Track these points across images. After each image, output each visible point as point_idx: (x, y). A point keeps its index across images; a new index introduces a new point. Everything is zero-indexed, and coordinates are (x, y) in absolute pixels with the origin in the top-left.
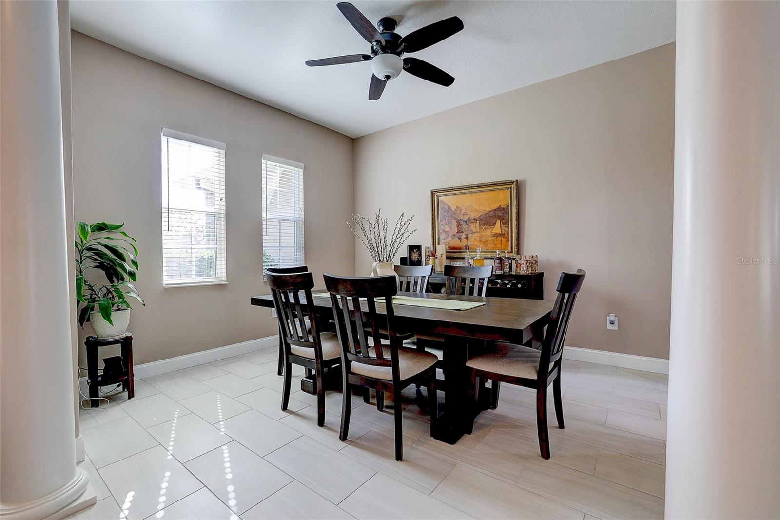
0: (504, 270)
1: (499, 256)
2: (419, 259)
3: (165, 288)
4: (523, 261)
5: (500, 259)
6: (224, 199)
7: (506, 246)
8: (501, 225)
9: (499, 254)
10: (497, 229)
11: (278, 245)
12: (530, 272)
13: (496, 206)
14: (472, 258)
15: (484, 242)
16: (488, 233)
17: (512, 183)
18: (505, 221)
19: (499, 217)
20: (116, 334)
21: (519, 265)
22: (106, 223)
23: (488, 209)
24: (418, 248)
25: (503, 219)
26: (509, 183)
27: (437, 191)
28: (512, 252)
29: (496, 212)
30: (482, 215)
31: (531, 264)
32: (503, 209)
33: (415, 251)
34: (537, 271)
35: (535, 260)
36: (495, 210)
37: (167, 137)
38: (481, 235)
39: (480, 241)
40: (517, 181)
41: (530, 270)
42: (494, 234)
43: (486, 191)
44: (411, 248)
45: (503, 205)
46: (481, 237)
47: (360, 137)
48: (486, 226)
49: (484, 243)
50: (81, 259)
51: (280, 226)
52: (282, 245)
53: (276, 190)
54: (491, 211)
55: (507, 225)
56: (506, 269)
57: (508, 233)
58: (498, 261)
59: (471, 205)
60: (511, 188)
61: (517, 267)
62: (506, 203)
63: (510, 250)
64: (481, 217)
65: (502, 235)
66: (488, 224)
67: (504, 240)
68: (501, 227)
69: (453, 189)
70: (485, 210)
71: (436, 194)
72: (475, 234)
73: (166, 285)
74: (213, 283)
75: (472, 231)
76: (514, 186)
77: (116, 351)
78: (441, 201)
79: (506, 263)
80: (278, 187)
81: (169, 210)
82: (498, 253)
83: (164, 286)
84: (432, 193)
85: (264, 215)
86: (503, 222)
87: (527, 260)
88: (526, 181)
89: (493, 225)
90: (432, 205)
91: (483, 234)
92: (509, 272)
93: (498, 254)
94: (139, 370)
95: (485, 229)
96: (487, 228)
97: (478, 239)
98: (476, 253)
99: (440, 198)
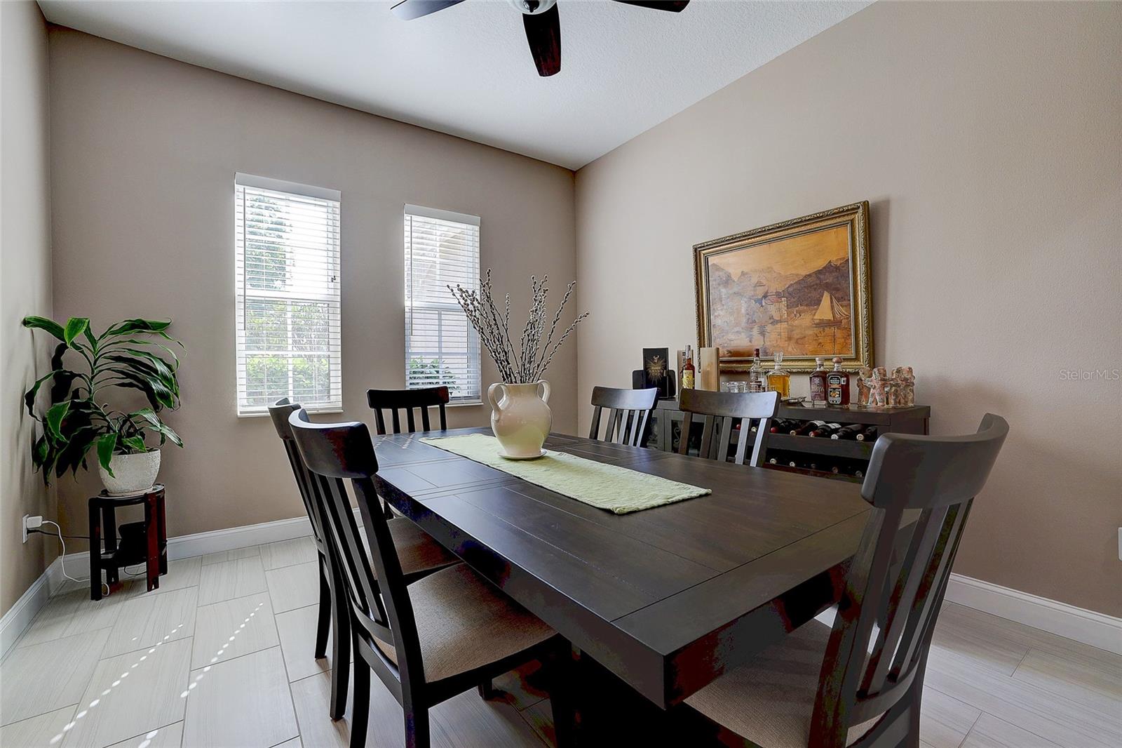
0: (830, 399)
1: (822, 369)
2: (662, 374)
3: (240, 418)
4: (874, 381)
5: (823, 376)
6: (338, 279)
7: (845, 346)
8: (832, 302)
9: (821, 365)
10: (825, 310)
11: (437, 350)
12: (891, 406)
13: (820, 264)
14: (766, 373)
15: (797, 339)
16: (805, 321)
17: (853, 210)
18: (840, 294)
19: (828, 287)
20: (131, 489)
21: (865, 390)
22: (143, 319)
23: (804, 272)
24: (663, 353)
25: (837, 290)
26: (848, 210)
27: (704, 246)
28: (857, 359)
29: (822, 277)
30: (791, 285)
31: (894, 388)
32: (837, 268)
33: (656, 359)
34: (911, 405)
35: (906, 380)
36: (819, 272)
37: (243, 187)
38: (792, 326)
39: (790, 339)
40: (866, 204)
41: (892, 401)
42: (818, 321)
43: (798, 234)
44: (649, 354)
45: (834, 258)
46: (790, 331)
47: (586, 166)
48: (801, 308)
49: (797, 342)
50: (93, 372)
51: (440, 320)
52: (444, 350)
53: (435, 262)
54: (810, 275)
55: (845, 303)
56: (836, 398)
57: (848, 317)
58: (817, 380)
59: (768, 268)
60: (852, 221)
61: (861, 393)
62: (842, 255)
63: (853, 356)
64: (791, 289)
65: (835, 323)
66: (805, 303)
67: (839, 333)
68: (832, 307)
69: (733, 239)
70: (797, 275)
71: (703, 252)
72: (779, 324)
73: (241, 413)
74: (320, 411)
75: (771, 317)
76: (859, 218)
77: (137, 514)
78: (714, 265)
79: (835, 384)
80: (438, 256)
81: (246, 298)
82: (818, 362)
83: (239, 414)
84: (696, 250)
85: (407, 303)
86: (837, 295)
87: (884, 380)
88: (887, 203)
89: (815, 304)
90: (697, 273)
91: (796, 322)
92: (841, 404)
93: (818, 365)
94: (174, 546)
95: (800, 313)
96: (804, 311)
97: (784, 335)
98: (774, 364)
99: (712, 260)
